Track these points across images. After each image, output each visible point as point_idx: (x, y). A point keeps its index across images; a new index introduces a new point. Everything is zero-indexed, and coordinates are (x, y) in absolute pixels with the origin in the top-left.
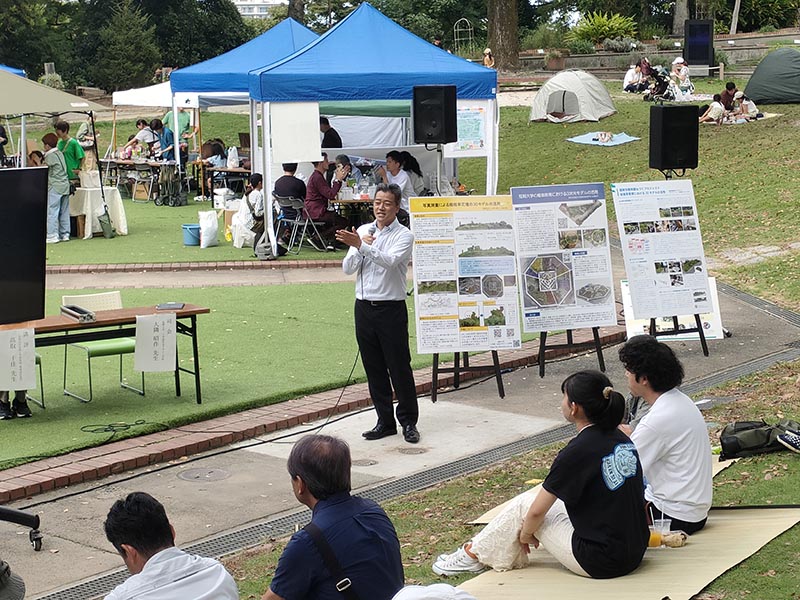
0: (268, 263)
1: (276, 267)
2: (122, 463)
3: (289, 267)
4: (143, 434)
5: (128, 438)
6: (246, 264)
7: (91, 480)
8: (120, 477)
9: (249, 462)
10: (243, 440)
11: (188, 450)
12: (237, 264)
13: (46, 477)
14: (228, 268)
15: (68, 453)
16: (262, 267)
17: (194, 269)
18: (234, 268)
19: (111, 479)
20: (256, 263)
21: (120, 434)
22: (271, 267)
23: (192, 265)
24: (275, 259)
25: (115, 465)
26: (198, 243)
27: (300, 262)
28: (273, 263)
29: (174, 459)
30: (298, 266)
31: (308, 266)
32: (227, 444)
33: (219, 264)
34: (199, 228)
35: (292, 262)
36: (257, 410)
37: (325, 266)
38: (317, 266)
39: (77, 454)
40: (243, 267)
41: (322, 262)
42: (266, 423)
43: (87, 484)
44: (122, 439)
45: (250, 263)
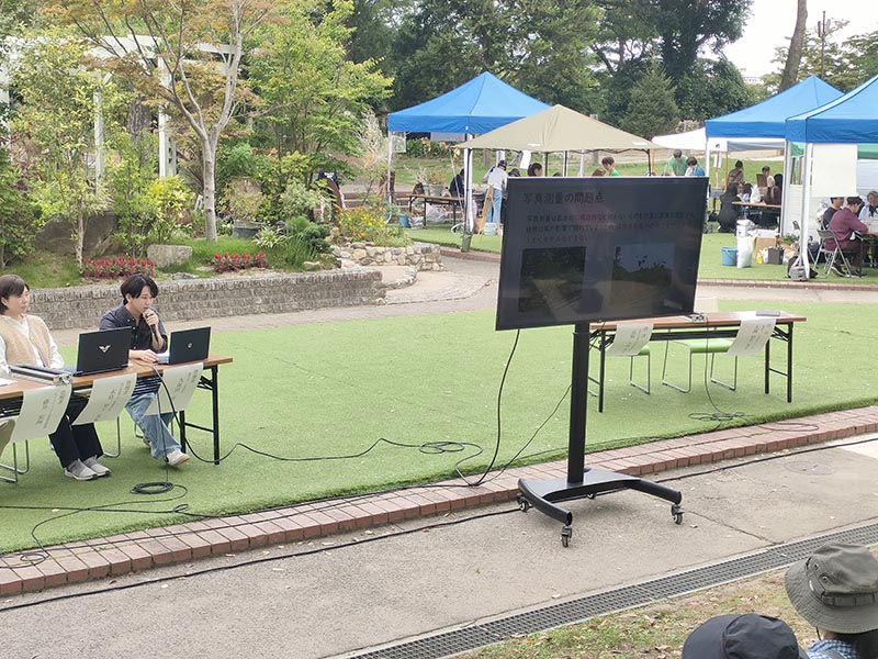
0: (801, 283)
1: (809, 287)
2: (734, 450)
3: (821, 288)
4: (744, 426)
5: (732, 427)
6: (782, 283)
7: (707, 463)
8: (732, 463)
9: (849, 460)
10: (836, 438)
11: (789, 444)
12: (773, 283)
13: (669, 456)
14: (766, 286)
15: (682, 437)
16: (797, 287)
17: (736, 285)
18: (772, 286)
19: (724, 464)
20: (791, 283)
21: (726, 424)
22: (805, 287)
23: (734, 282)
24: (806, 281)
25: (727, 451)
26: (735, 263)
27: (831, 285)
28: (805, 284)
29: (777, 450)
30: (829, 288)
31: (838, 288)
32: (822, 442)
33: (758, 282)
34: (737, 251)
35: (823, 284)
36: (842, 413)
37: (854, 289)
38: (846, 289)
39: (690, 438)
40: (780, 286)
41: (852, 285)
42: (857, 425)
43: (704, 466)
44: (727, 428)
45: (785, 283)
